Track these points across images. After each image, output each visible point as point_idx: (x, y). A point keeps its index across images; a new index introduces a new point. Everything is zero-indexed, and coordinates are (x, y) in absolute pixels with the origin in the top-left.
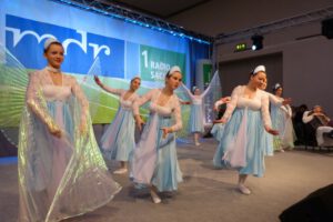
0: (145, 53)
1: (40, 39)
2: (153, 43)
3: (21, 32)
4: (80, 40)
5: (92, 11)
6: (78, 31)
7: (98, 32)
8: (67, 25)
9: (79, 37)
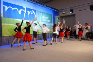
1: (13, 9)
3: (8, 7)
7: (29, 7)
8: (20, 5)
9: (24, 9)
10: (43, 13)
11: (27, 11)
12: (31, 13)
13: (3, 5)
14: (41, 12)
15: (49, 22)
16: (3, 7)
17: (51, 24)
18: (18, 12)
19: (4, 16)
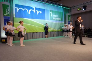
0: (51, 12)
1: (23, 10)
2: (53, 10)
4: (34, 10)
5: (36, 1)
6: (33, 7)
9: (33, 9)
11: (36, 11)
13: (15, 7)
16: (15, 9)
17: (61, 22)
18: (28, 12)
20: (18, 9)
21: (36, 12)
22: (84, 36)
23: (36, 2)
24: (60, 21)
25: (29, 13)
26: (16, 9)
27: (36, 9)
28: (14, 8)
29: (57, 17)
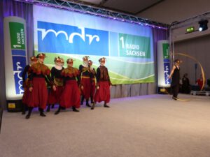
0: (122, 38)
1: (57, 34)
3: (46, 30)
5: (88, 13)
6: (79, 28)
10: (125, 36)
11: (87, 35)
12: (96, 38)
13: (39, 27)
14: (121, 35)
15: (143, 57)
17: (147, 61)
19: (39, 49)
20: (44, 33)
21: (87, 39)
22: (204, 95)
23: (86, 15)
24: (145, 59)
25: (71, 41)
26: (40, 33)
27: (87, 31)
28: (36, 29)
29: (137, 50)
